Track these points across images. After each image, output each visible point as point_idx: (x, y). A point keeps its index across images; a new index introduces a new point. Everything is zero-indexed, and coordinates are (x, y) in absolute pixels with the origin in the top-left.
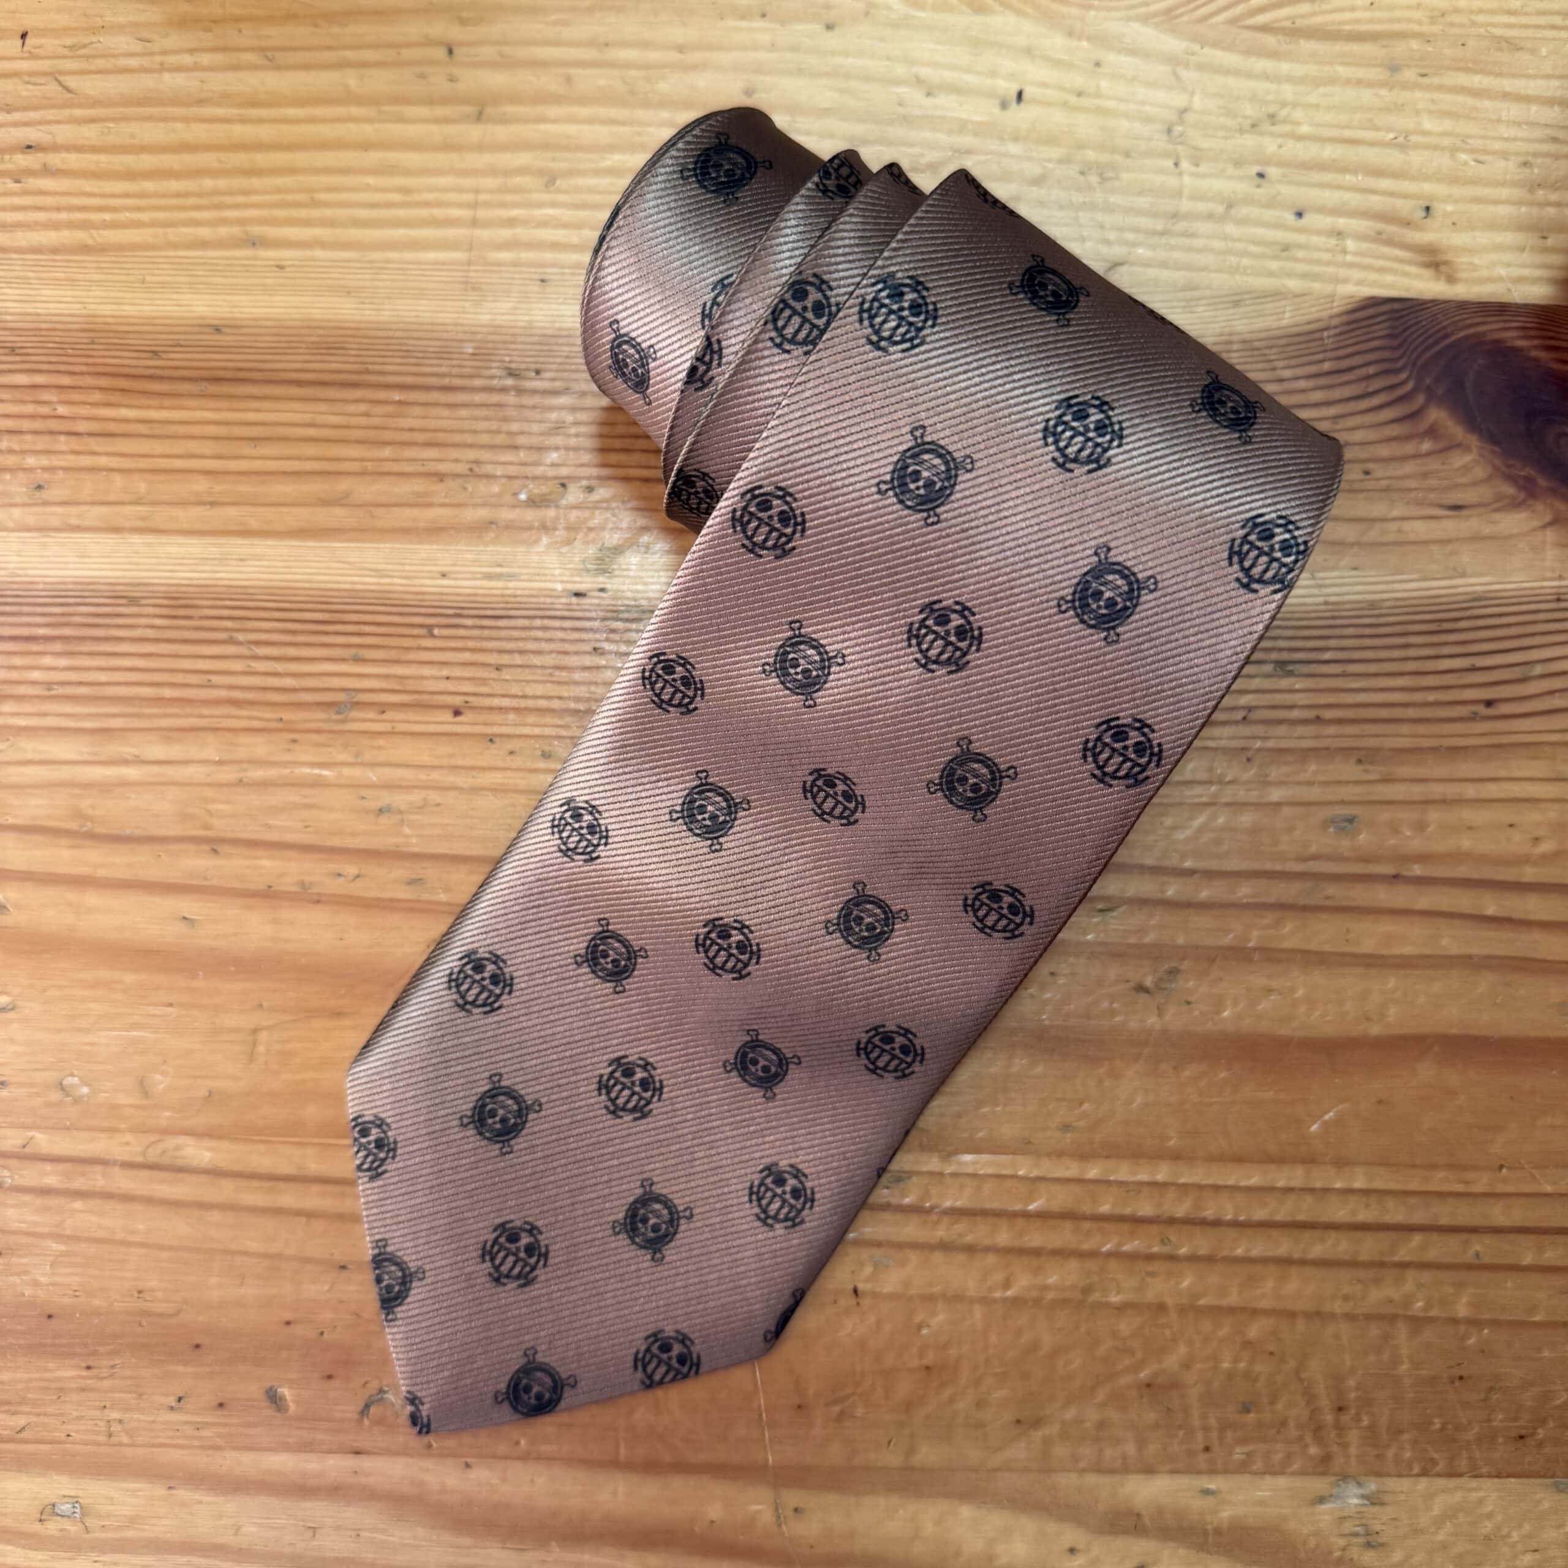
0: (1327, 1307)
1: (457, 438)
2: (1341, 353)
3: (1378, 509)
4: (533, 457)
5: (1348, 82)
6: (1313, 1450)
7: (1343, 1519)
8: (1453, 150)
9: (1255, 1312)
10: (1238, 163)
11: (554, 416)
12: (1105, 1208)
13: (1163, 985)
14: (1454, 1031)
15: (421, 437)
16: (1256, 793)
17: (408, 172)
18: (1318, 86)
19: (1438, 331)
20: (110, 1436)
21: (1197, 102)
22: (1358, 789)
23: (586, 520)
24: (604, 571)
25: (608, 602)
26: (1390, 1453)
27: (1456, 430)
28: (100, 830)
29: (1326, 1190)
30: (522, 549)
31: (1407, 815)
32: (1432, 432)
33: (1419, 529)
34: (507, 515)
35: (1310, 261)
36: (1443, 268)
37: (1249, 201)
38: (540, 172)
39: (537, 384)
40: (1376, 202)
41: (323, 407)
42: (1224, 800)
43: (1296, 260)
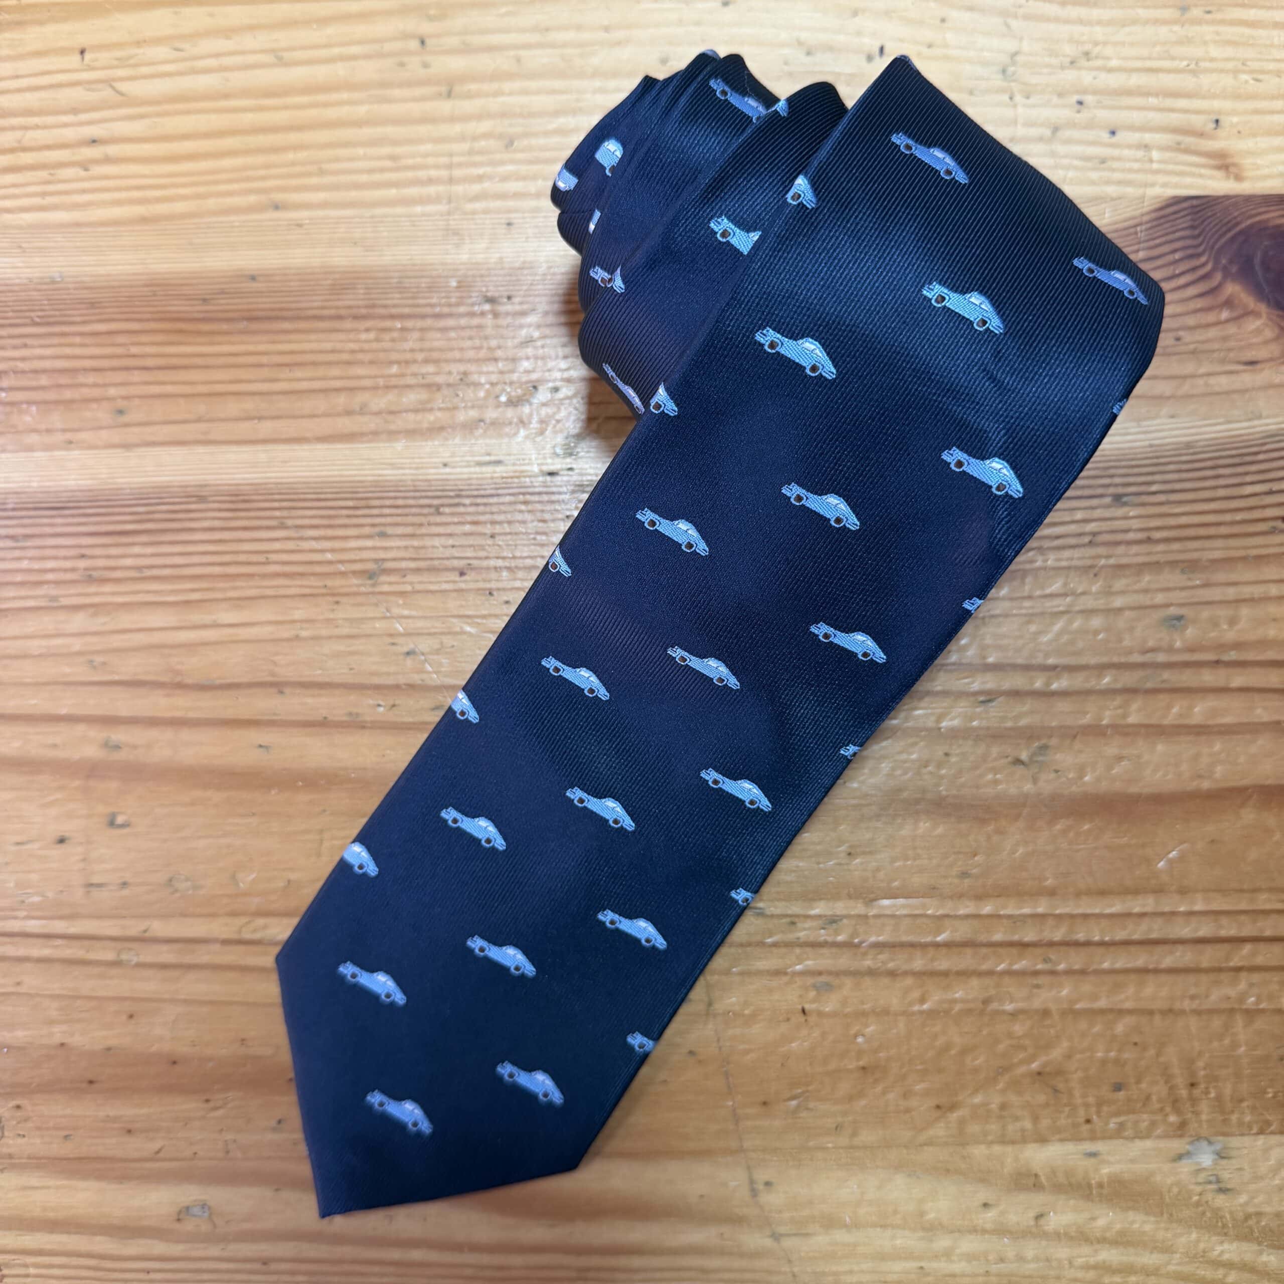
0: (1177, 1006)
1: (450, 355)
2: (1152, 243)
3: (1189, 367)
4: (510, 366)
5: (1146, 22)
6: (1172, 1118)
7: (1199, 1171)
8: (1236, 72)
9: (1121, 1012)
10: (1060, 95)
11: (524, 332)
12: (998, 937)
13: (1036, 759)
14: (1269, 782)
15: (420, 356)
16: (1102, 601)
17: (395, 143)
18: (1124, 26)
19: (1229, 222)
20: (228, 1152)
21: (1026, 46)
22: (1184, 594)
23: (554, 414)
24: (571, 454)
25: (575, 478)
26: (1234, 1118)
27: (1248, 300)
28: (189, 681)
29: (1173, 913)
30: (506, 440)
31: (1223, 612)
32: (1229, 303)
33: (1223, 382)
34: (491, 414)
35: (1123, 171)
36: (1232, 169)
37: (1072, 125)
38: (500, 137)
39: (509, 308)
40: (1175, 119)
41: (342, 336)
42: (1077, 608)
43: (1113, 170)
